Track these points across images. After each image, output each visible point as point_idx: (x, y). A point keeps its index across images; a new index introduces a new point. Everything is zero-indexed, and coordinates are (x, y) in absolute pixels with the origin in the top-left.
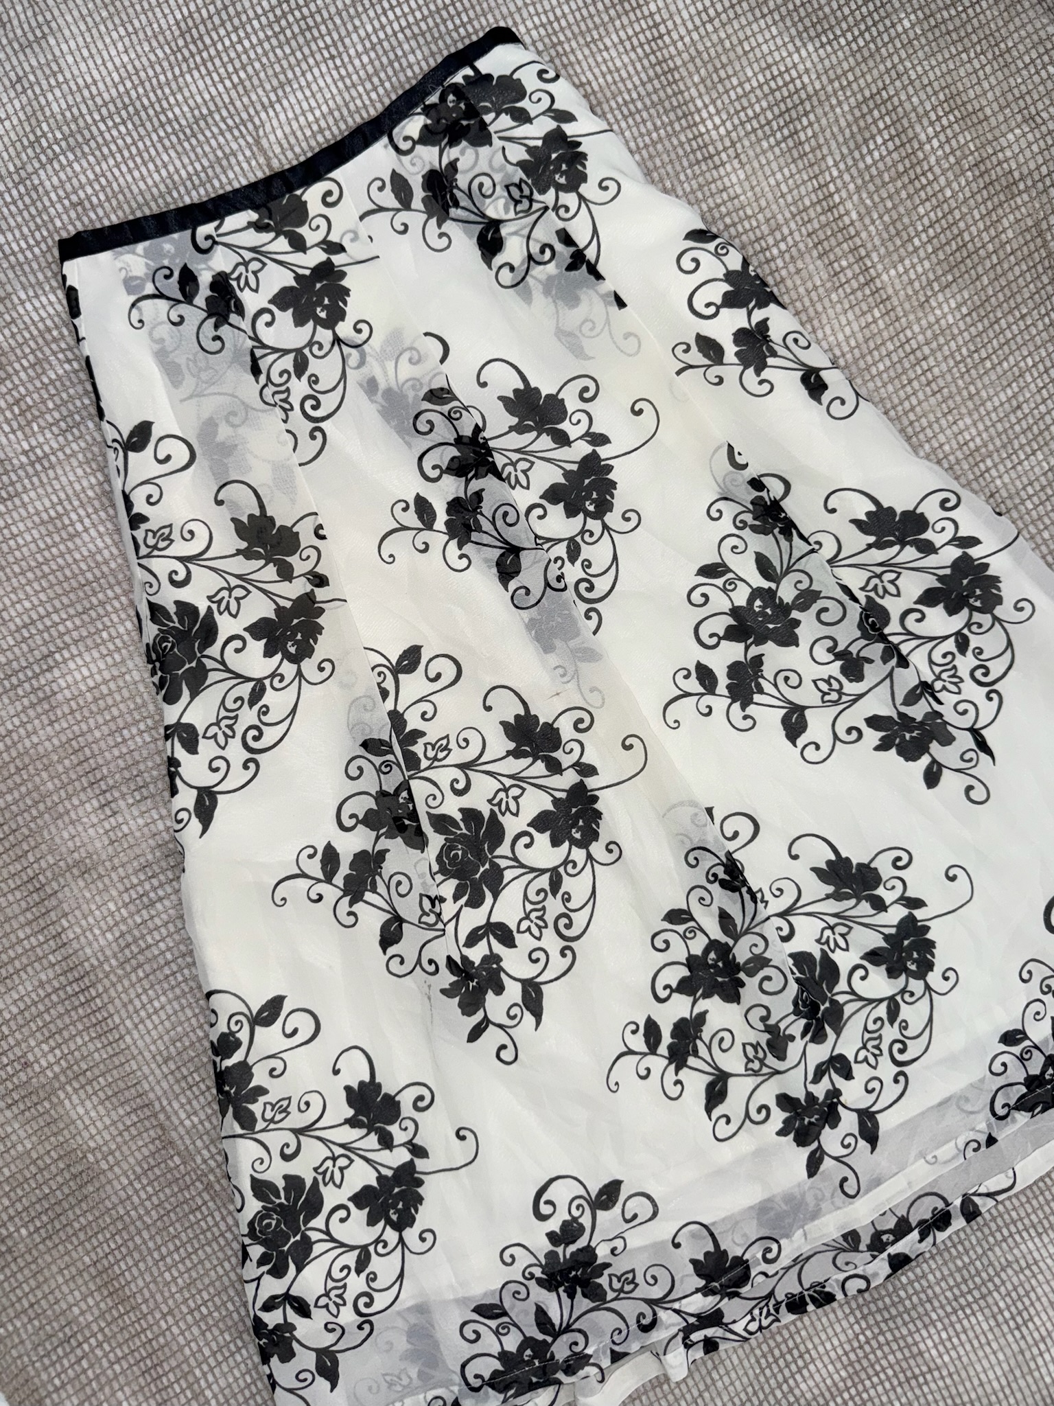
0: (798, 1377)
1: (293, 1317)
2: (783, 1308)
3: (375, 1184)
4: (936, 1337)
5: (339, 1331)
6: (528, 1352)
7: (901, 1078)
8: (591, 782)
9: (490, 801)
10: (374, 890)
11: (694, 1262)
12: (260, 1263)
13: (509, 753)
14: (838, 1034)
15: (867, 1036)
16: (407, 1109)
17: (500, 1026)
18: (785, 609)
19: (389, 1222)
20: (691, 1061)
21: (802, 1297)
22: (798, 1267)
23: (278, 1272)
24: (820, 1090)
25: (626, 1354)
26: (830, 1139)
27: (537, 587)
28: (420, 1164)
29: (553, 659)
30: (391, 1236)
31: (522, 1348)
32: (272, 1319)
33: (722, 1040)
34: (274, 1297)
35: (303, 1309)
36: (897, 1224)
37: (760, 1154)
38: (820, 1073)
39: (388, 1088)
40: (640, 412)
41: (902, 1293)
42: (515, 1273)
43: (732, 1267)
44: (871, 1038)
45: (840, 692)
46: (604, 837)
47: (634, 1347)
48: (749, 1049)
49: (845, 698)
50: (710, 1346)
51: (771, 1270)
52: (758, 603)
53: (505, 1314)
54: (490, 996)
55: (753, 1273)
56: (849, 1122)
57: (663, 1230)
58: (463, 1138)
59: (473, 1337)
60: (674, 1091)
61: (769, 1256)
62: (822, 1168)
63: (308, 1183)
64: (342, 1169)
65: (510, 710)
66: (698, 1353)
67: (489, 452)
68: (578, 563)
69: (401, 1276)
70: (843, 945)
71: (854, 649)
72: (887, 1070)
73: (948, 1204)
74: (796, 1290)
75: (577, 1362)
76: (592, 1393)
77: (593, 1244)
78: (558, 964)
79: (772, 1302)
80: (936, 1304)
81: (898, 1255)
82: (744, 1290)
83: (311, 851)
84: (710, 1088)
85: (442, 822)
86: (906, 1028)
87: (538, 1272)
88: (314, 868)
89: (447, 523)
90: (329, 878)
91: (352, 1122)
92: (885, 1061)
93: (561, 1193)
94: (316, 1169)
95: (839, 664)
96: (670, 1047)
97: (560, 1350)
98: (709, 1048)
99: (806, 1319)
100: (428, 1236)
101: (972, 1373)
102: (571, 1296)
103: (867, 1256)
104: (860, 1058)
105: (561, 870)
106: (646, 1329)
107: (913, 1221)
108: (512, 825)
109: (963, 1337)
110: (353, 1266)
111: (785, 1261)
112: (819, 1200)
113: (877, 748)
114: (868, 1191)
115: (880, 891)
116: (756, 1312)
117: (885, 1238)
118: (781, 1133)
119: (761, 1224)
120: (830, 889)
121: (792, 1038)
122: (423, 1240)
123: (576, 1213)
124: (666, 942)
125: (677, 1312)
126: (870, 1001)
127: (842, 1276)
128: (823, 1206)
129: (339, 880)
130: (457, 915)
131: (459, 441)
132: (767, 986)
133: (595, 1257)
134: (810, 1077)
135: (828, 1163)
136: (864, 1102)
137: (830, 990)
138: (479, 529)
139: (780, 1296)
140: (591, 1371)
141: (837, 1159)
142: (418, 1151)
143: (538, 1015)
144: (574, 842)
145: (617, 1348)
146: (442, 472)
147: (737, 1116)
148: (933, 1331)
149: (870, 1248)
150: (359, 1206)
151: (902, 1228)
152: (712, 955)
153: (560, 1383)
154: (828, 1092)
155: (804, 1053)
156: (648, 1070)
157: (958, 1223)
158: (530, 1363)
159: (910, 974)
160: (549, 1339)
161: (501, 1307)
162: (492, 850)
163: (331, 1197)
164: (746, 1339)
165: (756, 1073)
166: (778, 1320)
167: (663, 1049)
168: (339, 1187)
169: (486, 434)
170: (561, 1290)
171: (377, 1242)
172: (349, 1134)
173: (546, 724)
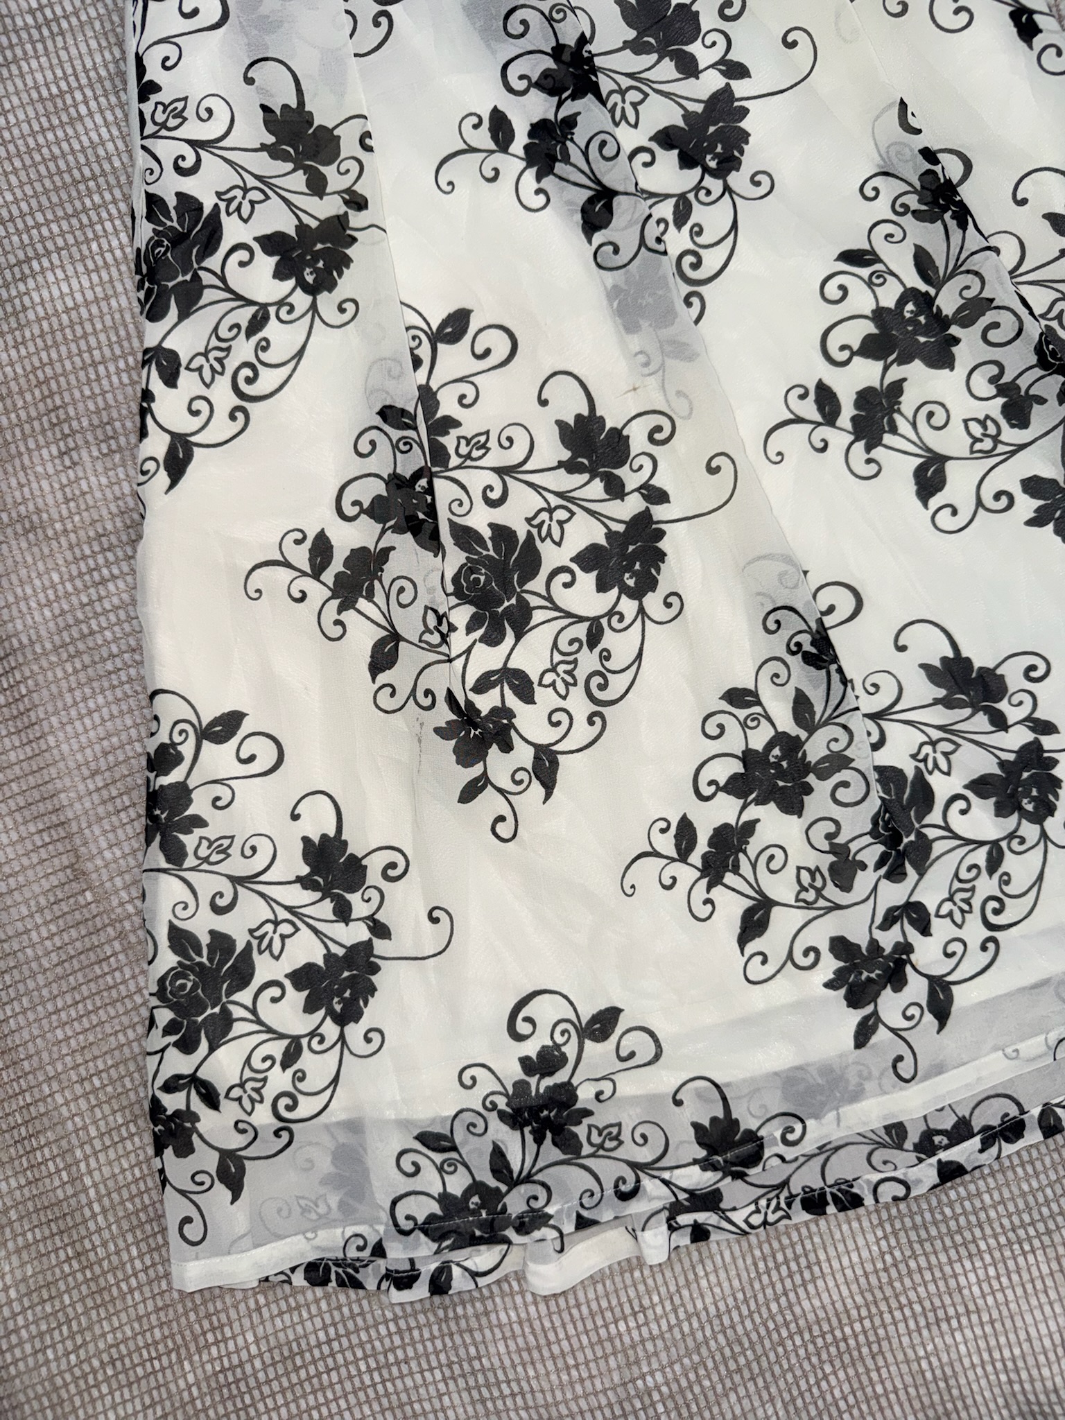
0: (801, 1291)
1: (197, 1105)
2: (797, 1203)
3: (321, 962)
4: (981, 1272)
5: (251, 1134)
6: (476, 1199)
7: (991, 946)
8: (659, 512)
9: (529, 520)
10: (370, 597)
11: (697, 1126)
12: (167, 1031)
13: (561, 465)
14: (921, 875)
15: (957, 885)
16: (373, 876)
17: (501, 791)
18: (941, 322)
19: (331, 1013)
20: (729, 878)
21: (823, 1195)
22: (822, 1158)
23: (187, 1046)
24: (888, 939)
25: (594, 1223)
26: (891, 1005)
27: (629, 244)
28: (380, 946)
29: (635, 343)
30: (331, 1030)
31: (468, 1193)
32: (173, 1102)
33: (772, 857)
34: (178, 1077)
35: (211, 1098)
36: (955, 1126)
37: (800, 1007)
38: (891, 919)
39: (355, 848)
40: (794, 44)
41: (948, 1211)
42: (473, 1100)
43: (743, 1142)
44: (961, 887)
45: (996, 440)
46: (663, 588)
47: (606, 1215)
48: (804, 874)
49: (1001, 448)
50: (700, 1234)
51: (789, 1153)
52: (910, 307)
53: (454, 1148)
54: (494, 751)
55: (767, 1153)
56: (917, 989)
57: (664, 1079)
58: (435, 921)
59: (411, 1169)
60: (704, 911)
61: (790, 1137)
62: (874, 1039)
63: (240, 947)
64: (283, 937)
65: (570, 405)
66: (683, 1239)
67: (594, 70)
68: (686, 228)
69: (336, 1080)
70: (944, 767)
71: (1023, 383)
72: (975, 931)
73: (1023, 1112)
74: (817, 1184)
75: (532, 1221)
76: (544, 1260)
77: (575, 1082)
78: (582, 733)
79: (785, 1194)
80: (988, 1231)
81: (951, 1163)
82: (754, 1172)
83: (299, 536)
84: (748, 915)
85: (465, 537)
86: (1007, 883)
87: (502, 1103)
88: (300, 556)
89: (526, 148)
90: (316, 574)
91: (305, 882)
92: (974, 920)
93: (546, 1011)
94: (251, 931)
95: (1000, 401)
96: (705, 857)
97: (515, 1203)
98: (754, 866)
99: (822, 1222)
100: (375, 1037)
101: (1019, 1323)
102: (539, 1141)
103: (912, 1157)
104: (944, 911)
105: (604, 621)
106: (624, 1197)
107: (977, 1125)
108: (552, 556)
109: (1015, 1277)
110: (279, 1058)
111: (808, 1146)
112: (864, 1077)
113: (1030, 523)
114: (926, 1077)
115: (1003, 706)
116: (763, 1202)
117: (937, 1139)
118: (829, 985)
119: (786, 1098)
120: (941, 693)
121: (864, 867)
122: (368, 1040)
123: (559, 1039)
124: (721, 727)
125: (667, 1183)
126: (968, 842)
127: (876, 1177)
128: (869, 1086)
129: (328, 576)
130: (468, 651)
131: (558, 51)
132: (842, 794)
133: (575, 1098)
134: (879, 920)
135: (882, 1035)
136: (940, 967)
137: (919, 819)
138: (566, 159)
139: (796, 1187)
140: (548, 1233)
141: (894, 1031)
142: (380, 930)
143: (549, 786)
144: (624, 590)
145: (585, 1213)
146: (530, 85)
147: (777, 956)
148: (978, 1264)
149: (918, 1148)
150: (298, 987)
151: (962, 1131)
152: (776, 751)
153: (508, 1242)
154: (897, 944)
155: (875, 888)
156: (674, 879)
157: (1033, 1136)
158: (475, 1212)
159: (1024, 814)
160: (504, 1188)
161: (451, 1139)
162: (522, 582)
163: (265, 969)
164: (746, 1233)
165: (809, 905)
166: (788, 1217)
167: (696, 858)
168: (277, 958)
169: (593, 48)
170: (527, 1130)
171: (312, 1034)
172: (298, 896)
173: (613, 430)
